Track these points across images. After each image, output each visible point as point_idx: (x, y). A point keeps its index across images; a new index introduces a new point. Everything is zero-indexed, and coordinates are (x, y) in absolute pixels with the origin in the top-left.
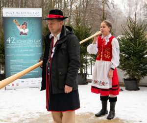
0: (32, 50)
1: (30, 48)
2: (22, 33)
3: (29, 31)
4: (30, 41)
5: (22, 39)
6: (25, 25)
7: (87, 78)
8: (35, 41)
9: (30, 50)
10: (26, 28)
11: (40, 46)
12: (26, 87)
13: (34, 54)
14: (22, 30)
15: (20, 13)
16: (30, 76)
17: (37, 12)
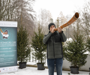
0: (11, 48)
1: (10, 47)
2: (4, 37)
3: (9, 36)
4: (9, 42)
5: (4, 41)
6: (6, 32)
7: (45, 65)
8: (13, 42)
9: (9, 48)
10: (7, 34)
11: (16, 46)
12: (6, 73)
13: (12, 51)
14: (4, 35)
15: (4, 24)
16: (9, 65)
17: (15, 24)
